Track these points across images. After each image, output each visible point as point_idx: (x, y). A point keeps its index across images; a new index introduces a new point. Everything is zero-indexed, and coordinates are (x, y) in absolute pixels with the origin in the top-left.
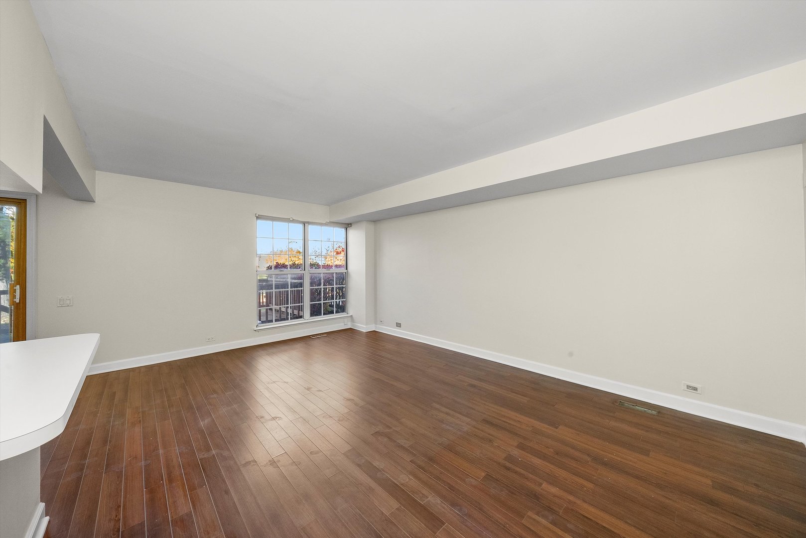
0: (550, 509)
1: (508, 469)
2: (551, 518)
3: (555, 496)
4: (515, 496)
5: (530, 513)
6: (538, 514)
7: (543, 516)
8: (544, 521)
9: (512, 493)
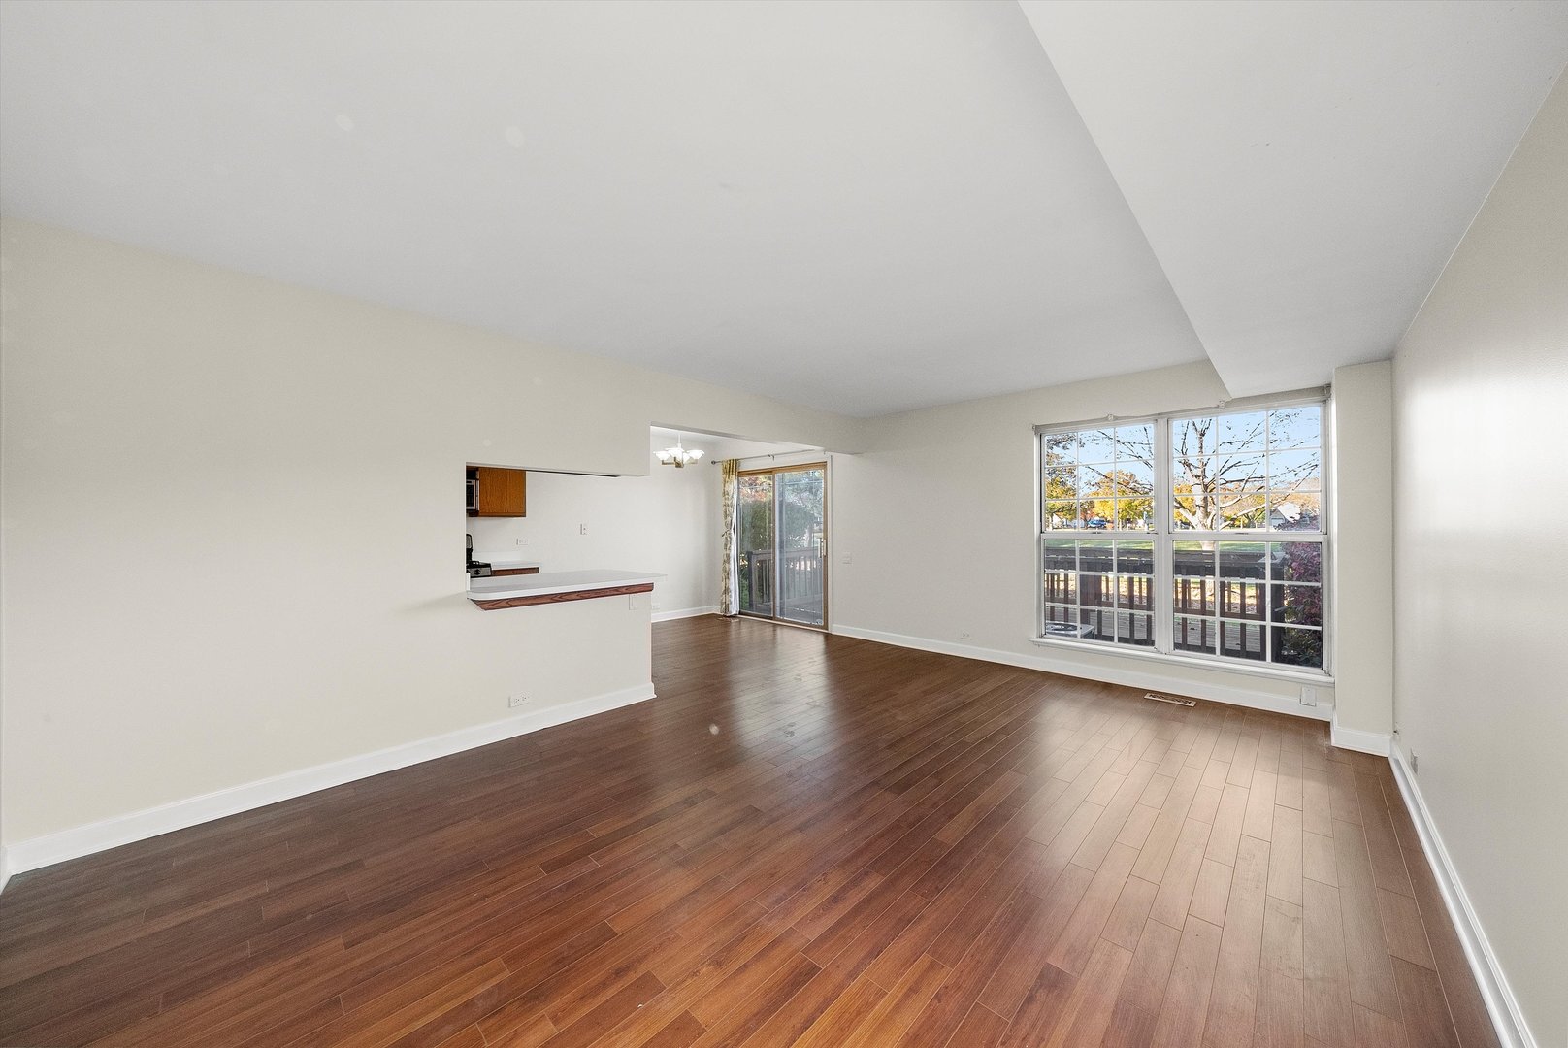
0: (495, 1011)
1: (619, 973)
2: (480, 1004)
3: (516, 1035)
4: (550, 964)
5: (507, 974)
6: (499, 986)
7: (489, 993)
8: (481, 990)
9: (558, 962)
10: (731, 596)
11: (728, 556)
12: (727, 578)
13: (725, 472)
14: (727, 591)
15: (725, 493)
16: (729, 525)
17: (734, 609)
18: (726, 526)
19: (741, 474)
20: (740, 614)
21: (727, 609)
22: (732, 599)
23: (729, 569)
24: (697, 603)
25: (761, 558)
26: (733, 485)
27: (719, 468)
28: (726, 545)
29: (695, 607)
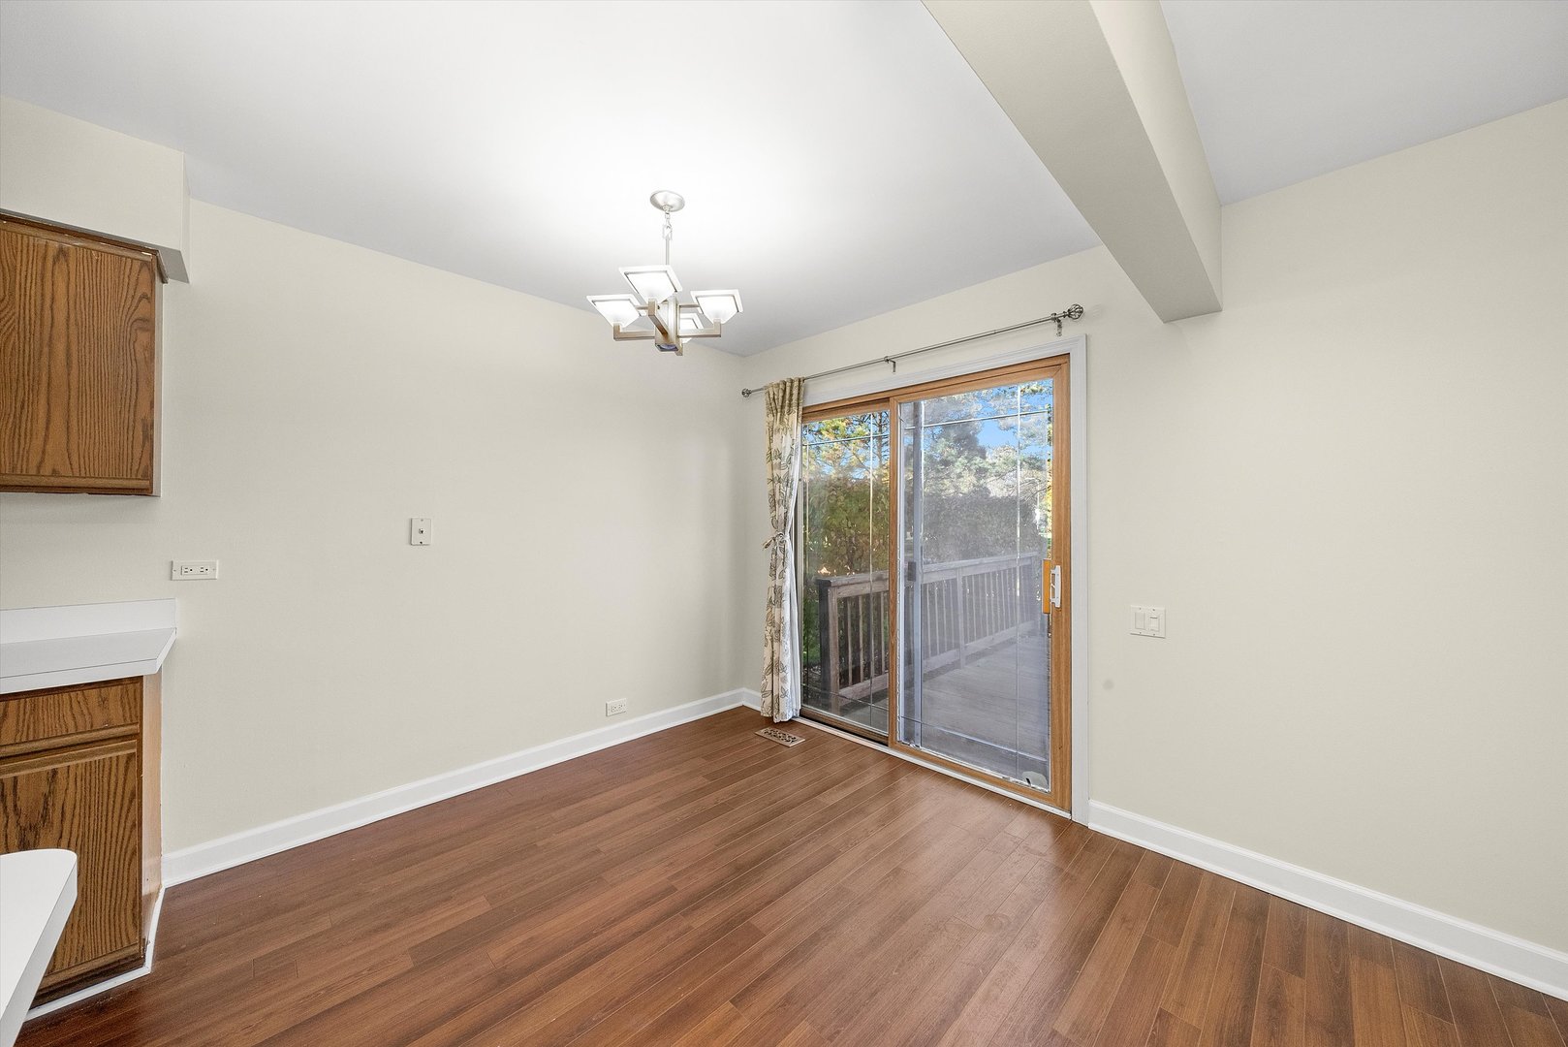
10: (784, 680)
11: (778, 592)
12: (777, 637)
13: (772, 410)
14: (775, 667)
15: (773, 455)
16: (779, 525)
17: (790, 706)
18: (775, 523)
19: (808, 414)
20: (802, 715)
21: (775, 704)
22: (788, 687)
23: (782, 619)
24: (708, 688)
25: (845, 592)
26: (791, 435)
27: (760, 403)
28: (773, 568)
29: (704, 695)
